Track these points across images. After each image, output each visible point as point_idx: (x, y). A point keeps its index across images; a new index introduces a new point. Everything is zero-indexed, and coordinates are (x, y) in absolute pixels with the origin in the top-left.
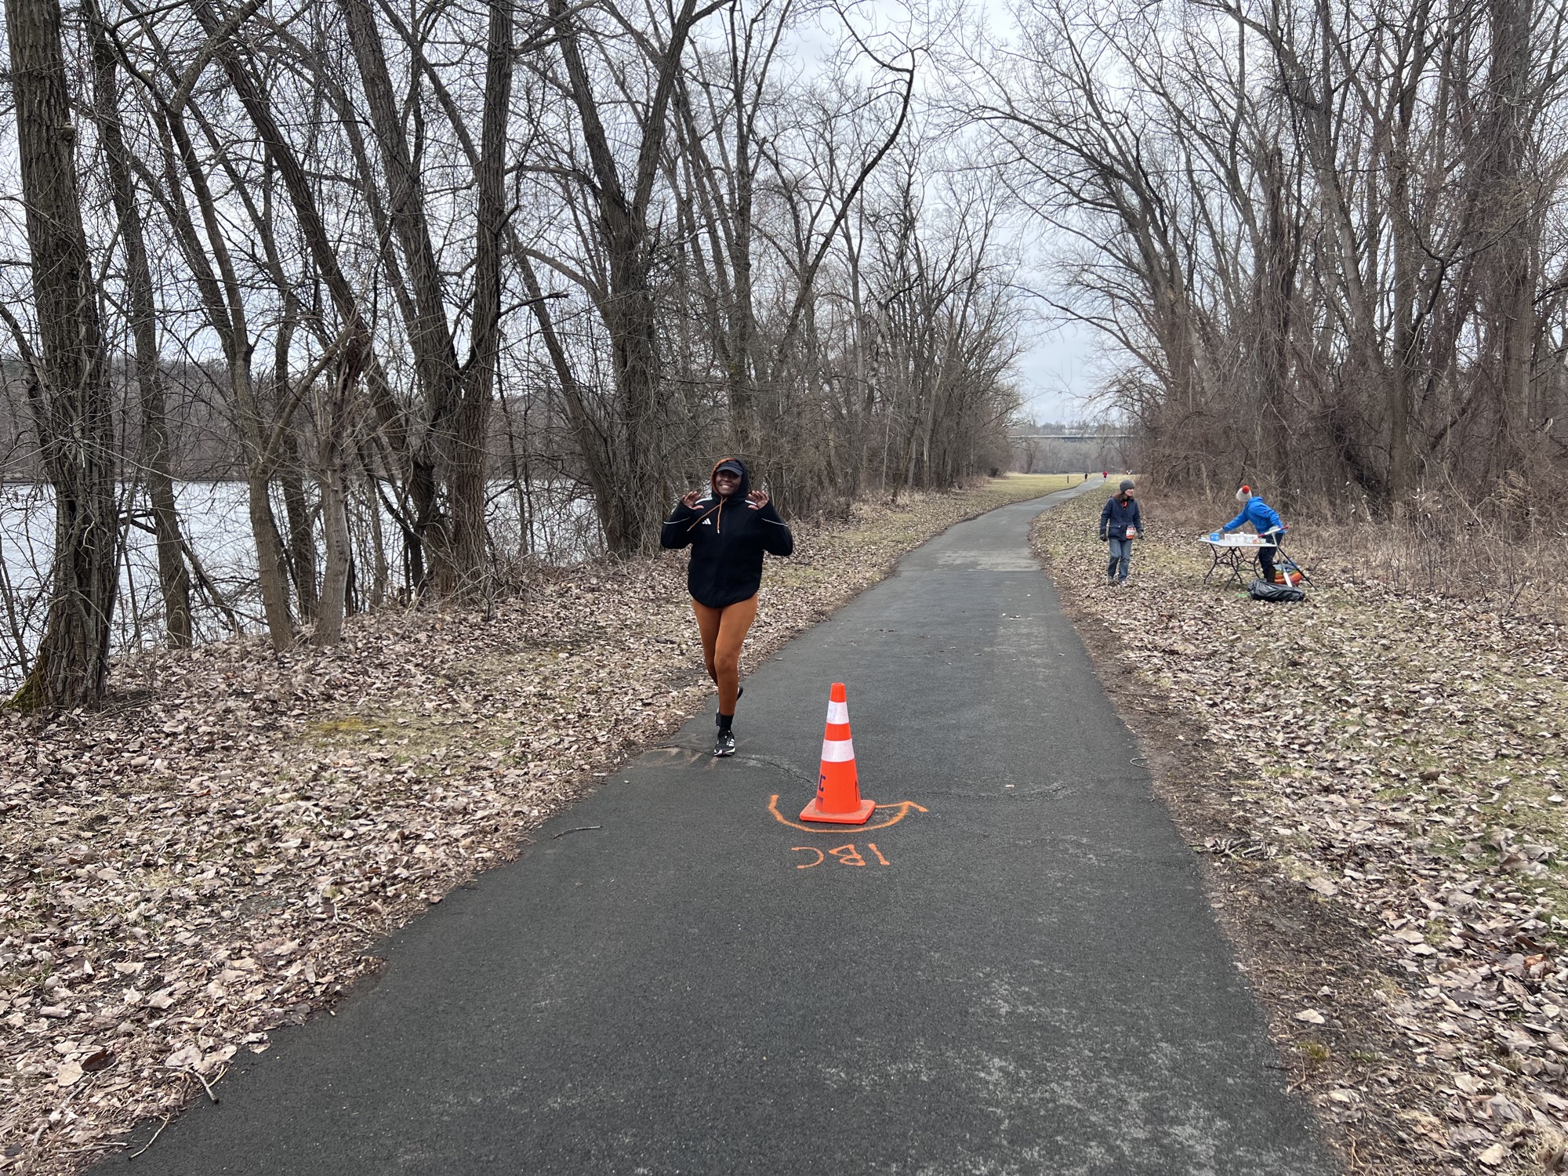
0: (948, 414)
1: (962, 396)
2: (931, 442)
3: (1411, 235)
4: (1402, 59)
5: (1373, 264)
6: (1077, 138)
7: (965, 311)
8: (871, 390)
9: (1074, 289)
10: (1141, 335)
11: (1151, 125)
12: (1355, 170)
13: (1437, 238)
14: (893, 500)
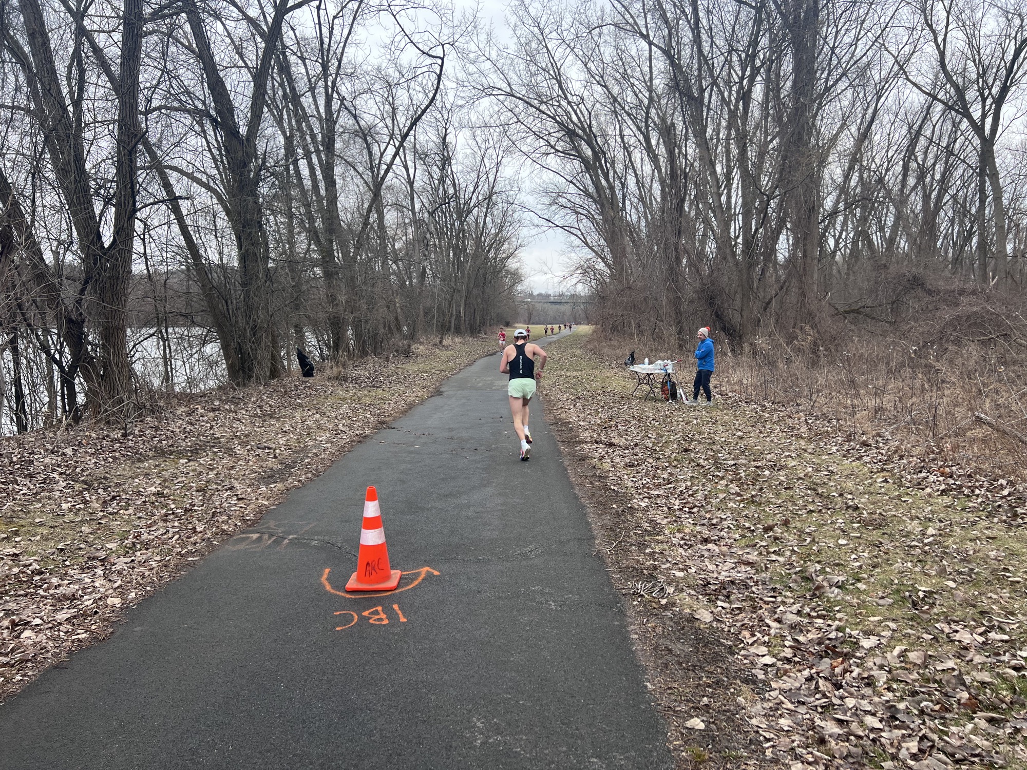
0: (476, 286)
1: (485, 275)
2: (465, 304)
3: (750, 181)
4: (744, 74)
5: (729, 197)
6: (553, 111)
7: (485, 219)
8: (424, 269)
9: (554, 208)
10: (594, 238)
11: (598, 105)
12: (718, 139)
13: (765, 183)
14: (441, 342)
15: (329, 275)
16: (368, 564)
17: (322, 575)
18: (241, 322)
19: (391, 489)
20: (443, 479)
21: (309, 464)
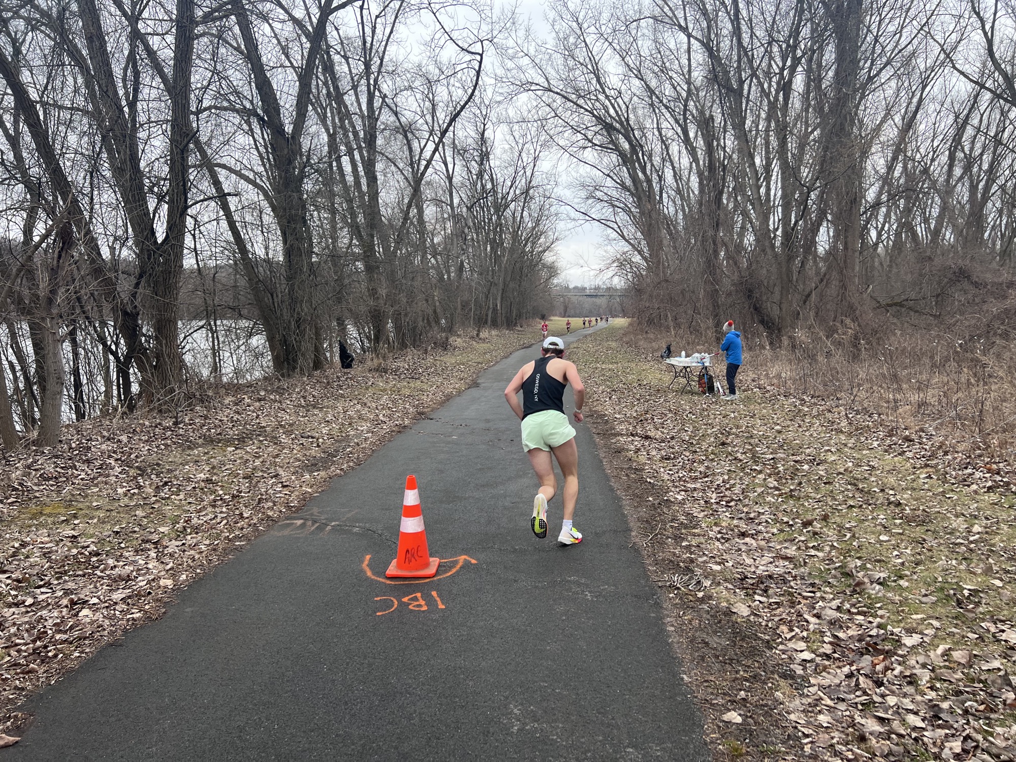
0: (513, 279)
1: (521, 269)
2: (502, 299)
3: (790, 173)
4: (784, 65)
5: (768, 189)
6: (590, 105)
7: (522, 213)
8: (462, 262)
9: (590, 201)
10: (631, 231)
11: (635, 98)
12: (757, 130)
13: (805, 174)
14: (478, 335)
15: (370, 269)
16: (408, 551)
17: (362, 562)
18: (286, 315)
19: (429, 478)
20: (480, 469)
21: (351, 453)
